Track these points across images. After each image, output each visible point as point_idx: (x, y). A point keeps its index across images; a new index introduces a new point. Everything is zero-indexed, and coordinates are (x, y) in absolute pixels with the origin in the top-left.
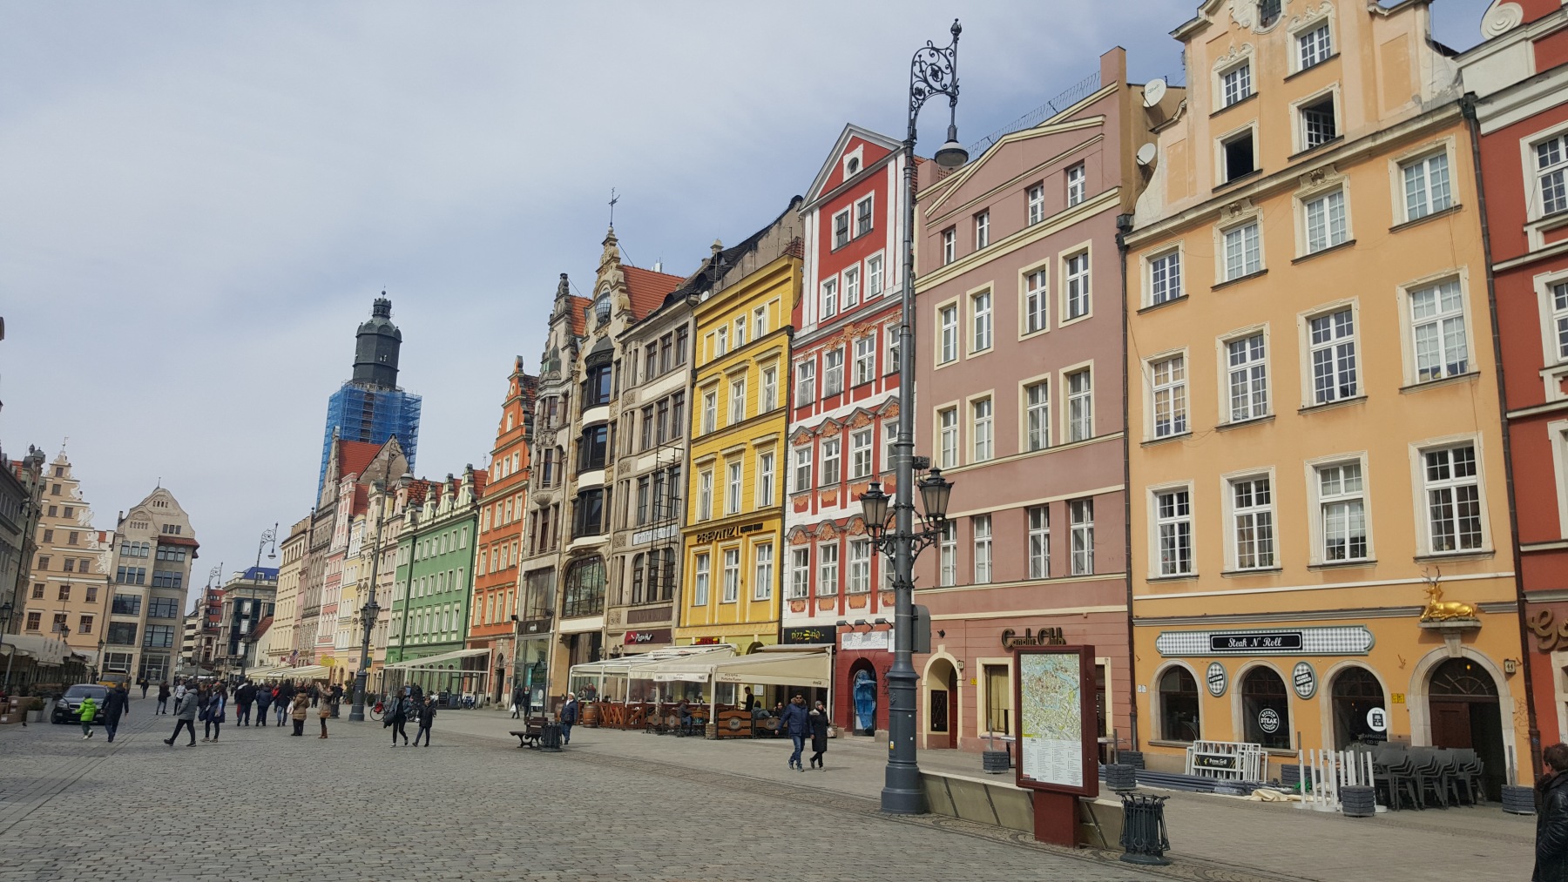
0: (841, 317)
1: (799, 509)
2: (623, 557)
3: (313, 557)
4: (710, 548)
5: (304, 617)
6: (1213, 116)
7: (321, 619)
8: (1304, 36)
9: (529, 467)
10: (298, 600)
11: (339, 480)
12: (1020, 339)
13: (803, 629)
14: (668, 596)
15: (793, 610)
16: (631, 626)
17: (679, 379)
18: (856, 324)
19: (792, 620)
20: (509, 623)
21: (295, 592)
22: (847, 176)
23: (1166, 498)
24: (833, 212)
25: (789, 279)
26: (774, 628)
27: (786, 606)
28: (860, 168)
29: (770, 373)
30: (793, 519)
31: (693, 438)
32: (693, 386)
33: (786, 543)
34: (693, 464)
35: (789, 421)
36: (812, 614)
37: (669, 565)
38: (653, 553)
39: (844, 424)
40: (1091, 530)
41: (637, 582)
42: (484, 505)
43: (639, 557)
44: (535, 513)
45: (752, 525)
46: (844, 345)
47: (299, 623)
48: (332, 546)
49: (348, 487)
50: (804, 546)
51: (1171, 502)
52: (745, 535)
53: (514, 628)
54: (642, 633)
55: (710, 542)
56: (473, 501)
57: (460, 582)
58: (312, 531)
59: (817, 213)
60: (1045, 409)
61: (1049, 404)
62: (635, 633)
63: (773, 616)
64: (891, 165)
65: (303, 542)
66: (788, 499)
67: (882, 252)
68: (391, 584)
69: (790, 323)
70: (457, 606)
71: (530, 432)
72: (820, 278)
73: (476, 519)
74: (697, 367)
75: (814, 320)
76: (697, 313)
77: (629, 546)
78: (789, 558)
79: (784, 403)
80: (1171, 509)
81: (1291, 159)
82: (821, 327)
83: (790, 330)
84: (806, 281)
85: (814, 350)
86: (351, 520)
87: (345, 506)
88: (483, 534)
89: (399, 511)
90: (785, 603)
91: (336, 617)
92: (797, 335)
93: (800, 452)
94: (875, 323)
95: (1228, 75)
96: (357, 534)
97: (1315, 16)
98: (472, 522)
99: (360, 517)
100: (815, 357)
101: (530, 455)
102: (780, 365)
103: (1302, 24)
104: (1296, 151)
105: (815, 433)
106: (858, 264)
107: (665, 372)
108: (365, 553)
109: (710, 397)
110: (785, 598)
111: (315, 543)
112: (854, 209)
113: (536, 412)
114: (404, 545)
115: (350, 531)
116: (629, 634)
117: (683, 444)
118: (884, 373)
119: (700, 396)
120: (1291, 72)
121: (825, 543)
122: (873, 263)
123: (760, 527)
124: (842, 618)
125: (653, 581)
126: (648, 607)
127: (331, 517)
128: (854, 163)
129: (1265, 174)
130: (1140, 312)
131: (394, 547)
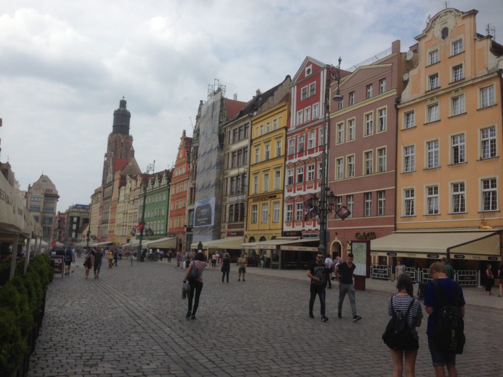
0: (304, 125)
1: (289, 191)
2: (226, 206)
3: (105, 202)
4: (258, 203)
5: (102, 224)
6: (426, 67)
7: (109, 225)
8: (455, 44)
9: (189, 172)
10: (100, 218)
11: (114, 173)
12: (364, 137)
13: (290, 232)
14: (242, 220)
15: (287, 225)
16: (229, 230)
17: (246, 143)
18: (309, 128)
19: (287, 229)
20: (183, 228)
21: (98, 214)
22: (306, 75)
23: (407, 192)
24: (302, 87)
25: (286, 110)
26: (280, 231)
27: (285, 225)
28: (311, 73)
29: (278, 143)
30: (287, 194)
31: (251, 164)
32: (251, 145)
33: (285, 202)
34: (251, 173)
35: (286, 160)
36: (293, 227)
37: (243, 209)
38: (237, 205)
39: (305, 162)
40: (384, 201)
41: (231, 215)
42: (172, 185)
43: (231, 206)
44: (192, 189)
45: (272, 196)
46: (305, 135)
47: (100, 226)
48: (113, 198)
49: (118, 176)
50: (291, 204)
51: (409, 193)
52: (270, 199)
53: (185, 229)
54: (233, 232)
55: (258, 201)
56: (168, 183)
57: (163, 213)
58: (103, 192)
59: (296, 87)
60: (371, 161)
61: (372, 159)
62: (230, 232)
63: (280, 227)
64: (322, 73)
65: (100, 196)
66: (285, 187)
67: (318, 103)
68: (137, 212)
69: (286, 125)
70: (163, 221)
71: (189, 158)
72: (297, 110)
73: (169, 190)
74: (253, 138)
75: (294, 125)
76: (252, 119)
77: (228, 202)
78: (286, 208)
79: (284, 154)
80: (409, 195)
81: (449, 84)
82: (297, 128)
83: (286, 128)
84: (292, 111)
85: (295, 135)
86: (119, 188)
87: (117, 184)
88: (173, 195)
89: (138, 185)
90: (284, 223)
91: (115, 224)
92: (289, 130)
93: (289, 171)
94: (316, 128)
95: (431, 54)
96: (122, 193)
97: (458, 38)
98: (168, 191)
99: (123, 188)
100: (295, 138)
101: (189, 167)
102: (283, 140)
103: (454, 40)
104: (451, 82)
105: (295, 165)
106: (310, 106)
107: (240, 140)
108: (126, 201)
109: (257, 150)
110: (284, 221)
111: (105, 196)
112: (308, 87)
113: (192, 151)
114: (141, 199)
115: (119, 192)
116: (228, 232)
117: (247, 166)
118: (319, 145)
119: (254, 149)
120: (451, 55)
121: (298, 203)
122: (315, 106)
123: (275, 197)
124: (303, 228)
125: (236, 214)
126: (235, 223)
127: (111, 187)
128: (309, 71)
129: (441, 89)
130: (402, 130)
131: (137, 199)
